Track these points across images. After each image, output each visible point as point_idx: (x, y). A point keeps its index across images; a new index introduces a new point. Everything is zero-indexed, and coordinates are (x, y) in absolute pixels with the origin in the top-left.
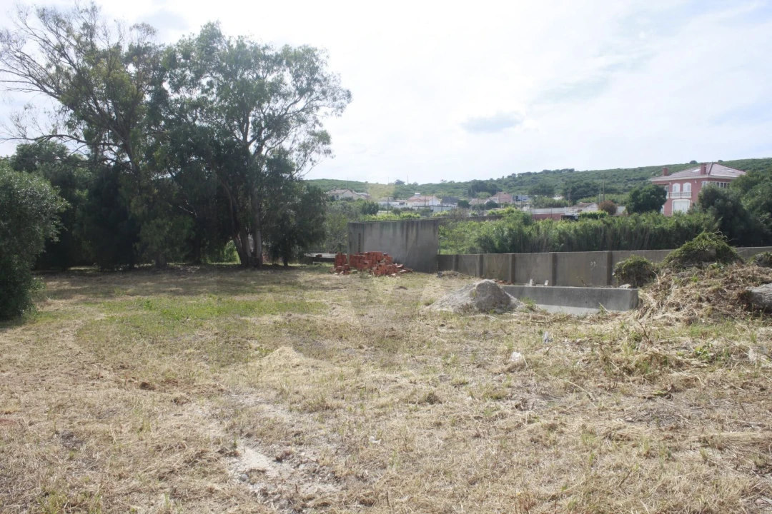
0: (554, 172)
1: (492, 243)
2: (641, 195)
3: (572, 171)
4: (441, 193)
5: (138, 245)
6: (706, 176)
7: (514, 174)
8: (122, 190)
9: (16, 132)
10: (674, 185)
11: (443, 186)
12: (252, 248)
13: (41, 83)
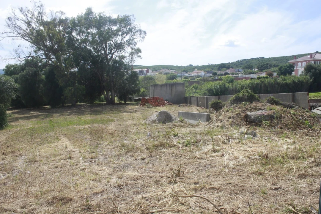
0: (256, 59)
1: (213, 91)
2: (283, 68)
3: (263, 58)
4: (207, 69)
5: (63, 97)
6: (312, 59)
7: (238, 60)
8: (56, 76)
9: (16, 56)
10: (299, 63)
11: (209, 66)
12: (111, 97)
13: (23, 36)
